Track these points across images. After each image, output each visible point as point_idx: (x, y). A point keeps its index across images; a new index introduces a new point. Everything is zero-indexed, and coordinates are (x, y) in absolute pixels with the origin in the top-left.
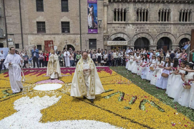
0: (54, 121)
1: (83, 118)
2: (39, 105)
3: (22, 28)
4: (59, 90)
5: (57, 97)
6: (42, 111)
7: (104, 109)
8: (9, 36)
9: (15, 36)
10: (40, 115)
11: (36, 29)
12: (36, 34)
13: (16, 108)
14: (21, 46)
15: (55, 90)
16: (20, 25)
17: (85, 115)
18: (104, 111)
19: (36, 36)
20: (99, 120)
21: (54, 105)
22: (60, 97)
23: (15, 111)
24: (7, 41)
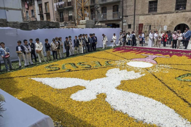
0: (126, 90)
1: (150, 97)
2: (123, 76)
3: (135, 9)
4: (147, 69)
5: (141, 74)
6: (122, 81)
7: (180, 97)
8: (124, 18)
9: (129, 17)
10: (119, 84)
11: (148, 9)
12: (147, 15)
13: (107, 75)
14: (132, 26)
15: (143, 68)
16: (133, 7)
17: (155, 95)
18: (178, 98)
19: (147, 16)
20: (166, 104)
21: (134, 80)
22: (144, 75)
23: (105, 76)
24: (123, 23)
